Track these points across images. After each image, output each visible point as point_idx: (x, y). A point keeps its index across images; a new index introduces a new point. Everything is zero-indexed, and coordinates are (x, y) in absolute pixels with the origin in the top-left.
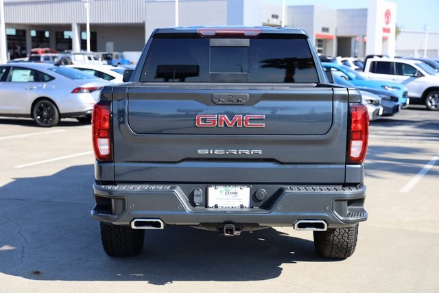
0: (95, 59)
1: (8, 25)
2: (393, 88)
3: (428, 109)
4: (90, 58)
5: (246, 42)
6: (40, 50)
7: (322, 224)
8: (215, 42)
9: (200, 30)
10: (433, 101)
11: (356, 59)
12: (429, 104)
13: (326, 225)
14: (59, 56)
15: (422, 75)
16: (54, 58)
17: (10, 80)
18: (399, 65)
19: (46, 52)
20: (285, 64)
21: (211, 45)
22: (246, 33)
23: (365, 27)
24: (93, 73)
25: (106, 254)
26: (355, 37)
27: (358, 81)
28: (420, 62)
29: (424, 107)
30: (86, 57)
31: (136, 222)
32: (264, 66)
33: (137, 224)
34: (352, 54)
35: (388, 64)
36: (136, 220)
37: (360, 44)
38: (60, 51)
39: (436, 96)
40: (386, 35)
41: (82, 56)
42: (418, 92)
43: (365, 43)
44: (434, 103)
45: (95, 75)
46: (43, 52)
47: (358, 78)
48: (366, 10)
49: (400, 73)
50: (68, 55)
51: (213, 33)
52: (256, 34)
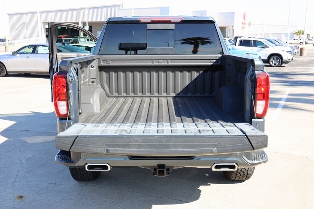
0: (91, 40)
1: (44, 23)
2: (253, 54)
3: (271, 66)
4: (88, 40)
5: (172, 26)
6: (63, 36)
7: (234, 166)
8: (150, 27)
9: (140, 18)
10: (273, 61)
11: (229, 39)
12: (271, 63)
13: (237, 166)
14: (72, 39)
15: (267, 47)
16: (70, 40)
17: (37, 53)
18: (255, 41)
19: (66, 37)
20: (193, 41)
21: (148, 29)
22: (173, 20)
23: (233, 22)
24: (85, 48)
25: (74, 180)
26: (228, 27)
27: (234, 51)
28: (266, 40)
29: (269, 64)
30: (86, 39)
31: (89, 166)
32: (183, 43)
33: (90, 167)
34: (226, 36)
35: (249, 41)
36: (88, 164)
37: (231, 31)
38: (73, 36)
39: (275, 58)
40: (244, 26)
41: (84, 39)
42: (265, 57)
43: (233, 30)
44: (274, 63)
45: (86, 49)
46: (64, 37)
47: (233, 49)
48: (234, 13)
49: (255, 46)
50: (77, 38)
51: (149, 20)
52: (179, 20)
